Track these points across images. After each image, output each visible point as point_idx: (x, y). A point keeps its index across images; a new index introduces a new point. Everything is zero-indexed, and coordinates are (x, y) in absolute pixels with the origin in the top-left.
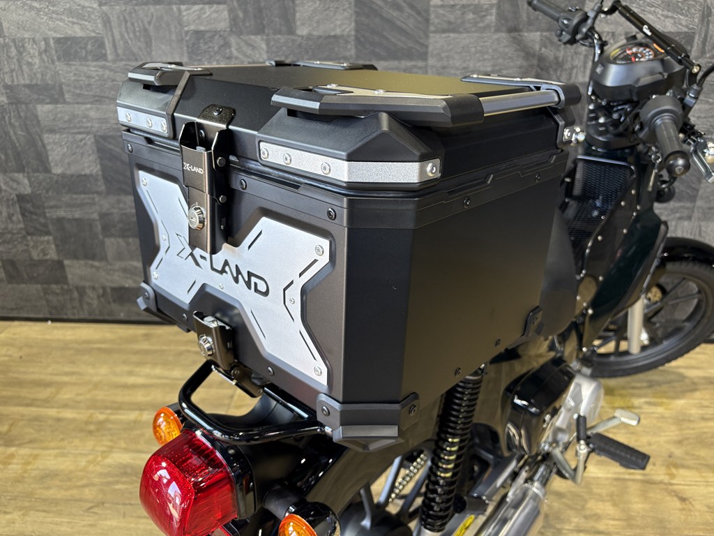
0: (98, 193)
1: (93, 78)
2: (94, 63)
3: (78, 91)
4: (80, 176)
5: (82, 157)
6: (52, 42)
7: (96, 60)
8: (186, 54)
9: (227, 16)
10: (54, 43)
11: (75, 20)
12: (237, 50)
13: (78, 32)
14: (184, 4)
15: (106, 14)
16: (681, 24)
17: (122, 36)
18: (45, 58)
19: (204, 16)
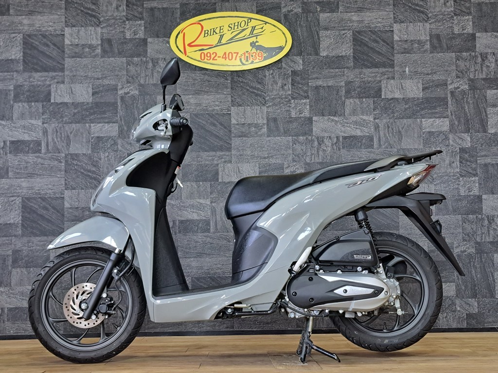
0: (15, 236)
1: (30, 163)
2: (32, 155)
3: (18, 171)
4: (7, 224)
5: (11, 211)
6: (8, 143)
7: (34, 153)
8: (90, 149)
9: (117, 129)
10: (10, 143)
11: (26, 131)
12: (121, 146)
13: (26, 137)
14: (93, 123)
15: (46, 128)
16: (365, 132)
17: (53, 139)
18: (2, 152)
19: (104, 129)
